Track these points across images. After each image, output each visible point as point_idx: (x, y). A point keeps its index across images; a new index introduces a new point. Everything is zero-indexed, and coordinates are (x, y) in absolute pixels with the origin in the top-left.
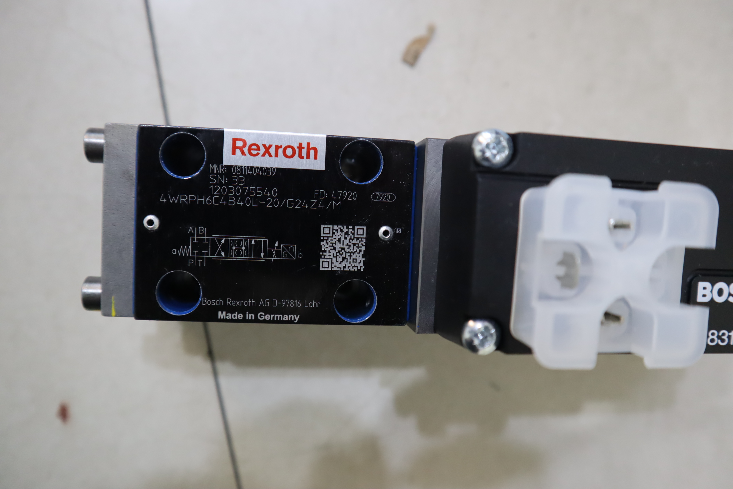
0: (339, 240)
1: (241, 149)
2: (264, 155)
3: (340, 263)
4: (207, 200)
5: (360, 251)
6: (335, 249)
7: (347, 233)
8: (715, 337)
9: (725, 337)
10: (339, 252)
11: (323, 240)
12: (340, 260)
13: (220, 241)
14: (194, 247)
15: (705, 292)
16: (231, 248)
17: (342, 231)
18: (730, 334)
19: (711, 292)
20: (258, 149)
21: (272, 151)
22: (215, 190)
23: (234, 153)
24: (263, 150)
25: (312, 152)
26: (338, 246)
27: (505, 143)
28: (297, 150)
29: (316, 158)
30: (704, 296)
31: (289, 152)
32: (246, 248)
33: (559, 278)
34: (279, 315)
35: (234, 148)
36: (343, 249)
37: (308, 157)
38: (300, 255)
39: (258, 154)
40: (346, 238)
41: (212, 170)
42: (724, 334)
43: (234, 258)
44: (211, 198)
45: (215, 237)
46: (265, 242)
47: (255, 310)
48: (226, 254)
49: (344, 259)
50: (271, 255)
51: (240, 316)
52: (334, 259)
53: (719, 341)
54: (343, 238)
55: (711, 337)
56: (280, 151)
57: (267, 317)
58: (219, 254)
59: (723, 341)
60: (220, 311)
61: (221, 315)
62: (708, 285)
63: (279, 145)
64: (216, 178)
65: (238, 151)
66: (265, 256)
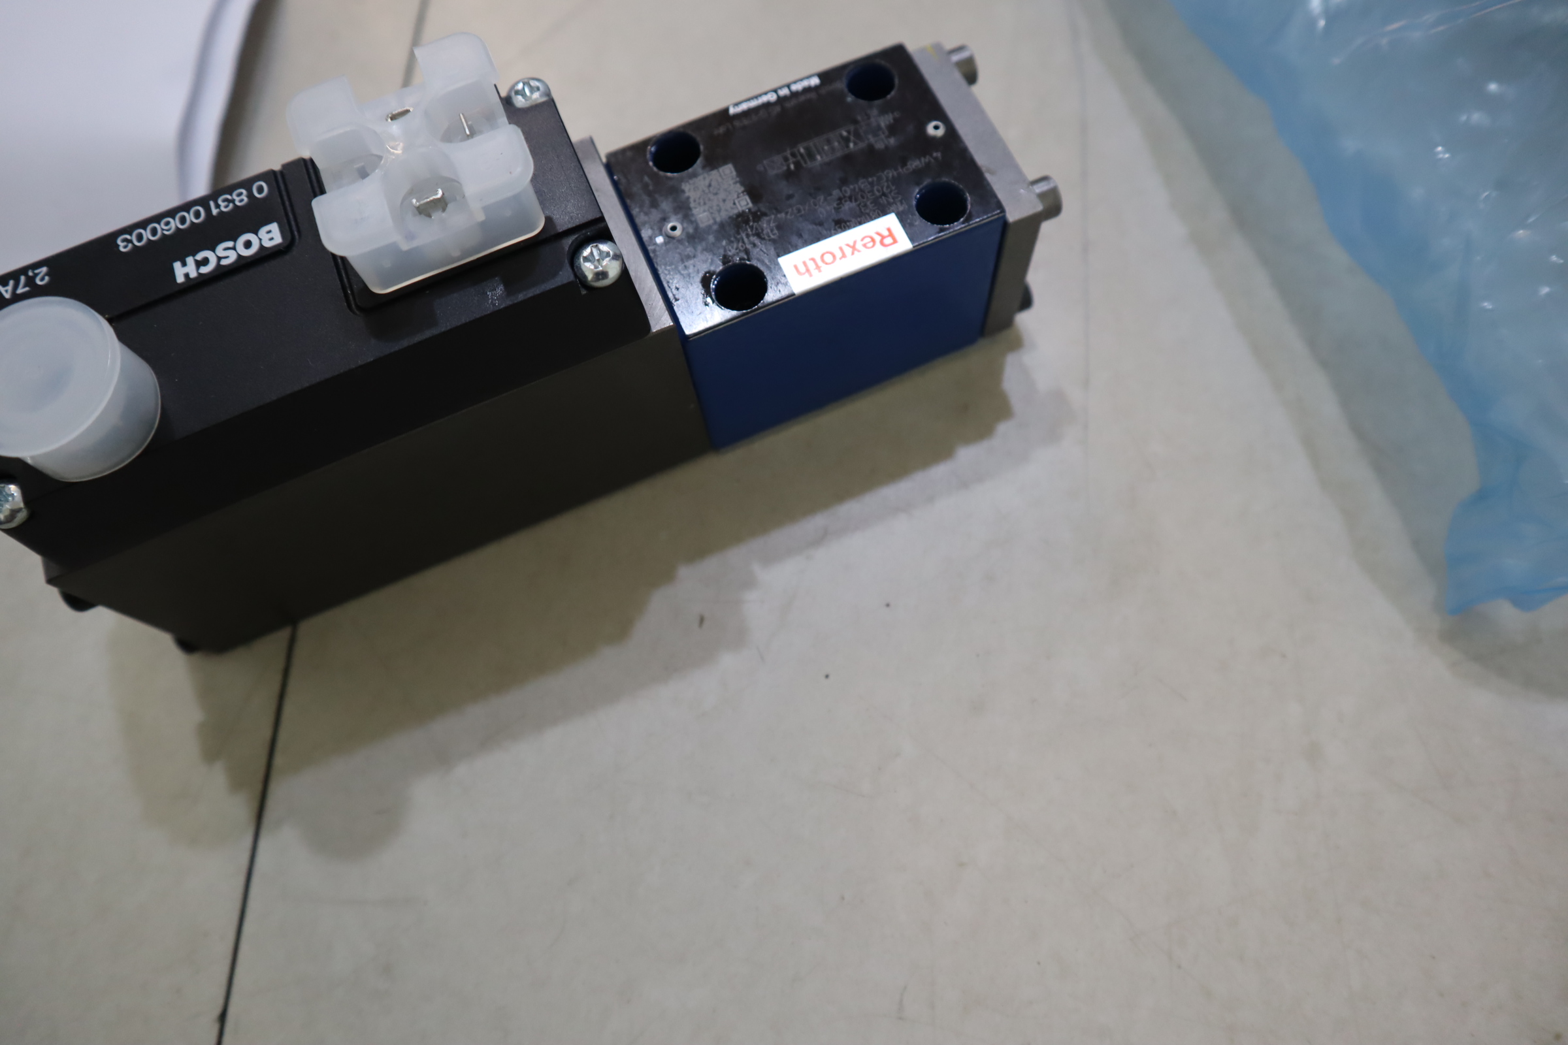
0: (724, 201)
1: (883, 237)
2: (855, 242)
3: (711, 180)
4: (891, 173)
5: (695, 201)
6: (725, 190)
7: (719, 211)
9: (223, 204)
10: (719, 189)
11: (743, 192)
12: (713, 183)
13: (855, 144)
14: (879, 128)
15: (270, 236)
16: (839, 142)
17: (727, 210)
18: (218, 210)
19: (260, 240)
20: (865, 245)
21: (848, 251)
22: (888, 187)
23: (889, 230)
24: (859, 246)
25: (802, 269)
26: (722, 195)
28: (820, 263)
29: (796, 267)
30: (269, 232)
31: (828, 258)
32: (823, 149)
34: (753, 106)
35: (891, 234)
36: (716, 194)
37: (805, 263)
38: (760, 168)
39: (862, 240)
40: (718, 205)
41: (902, 203)
42: (226, 206)
43: (831, 135)
44: (887, 178)
45: (862, 145)
46: (806, 162)
47: (781, 100)
48: (841, 136)
49: (710, 185)
50: (793, 155)
51: (794, 88)
52: (720, 179)
53: (230, 198)
54: (721, 204)
56: (839, 254)
57: (764, 99)
58: (849, 132)
59: (225, 200)
60: (818, 84)
61: (815, 81)
62: (268, 244)
63: (843, 259)
64: (893, 198)
65: (886, 233)
66: (799, 151)
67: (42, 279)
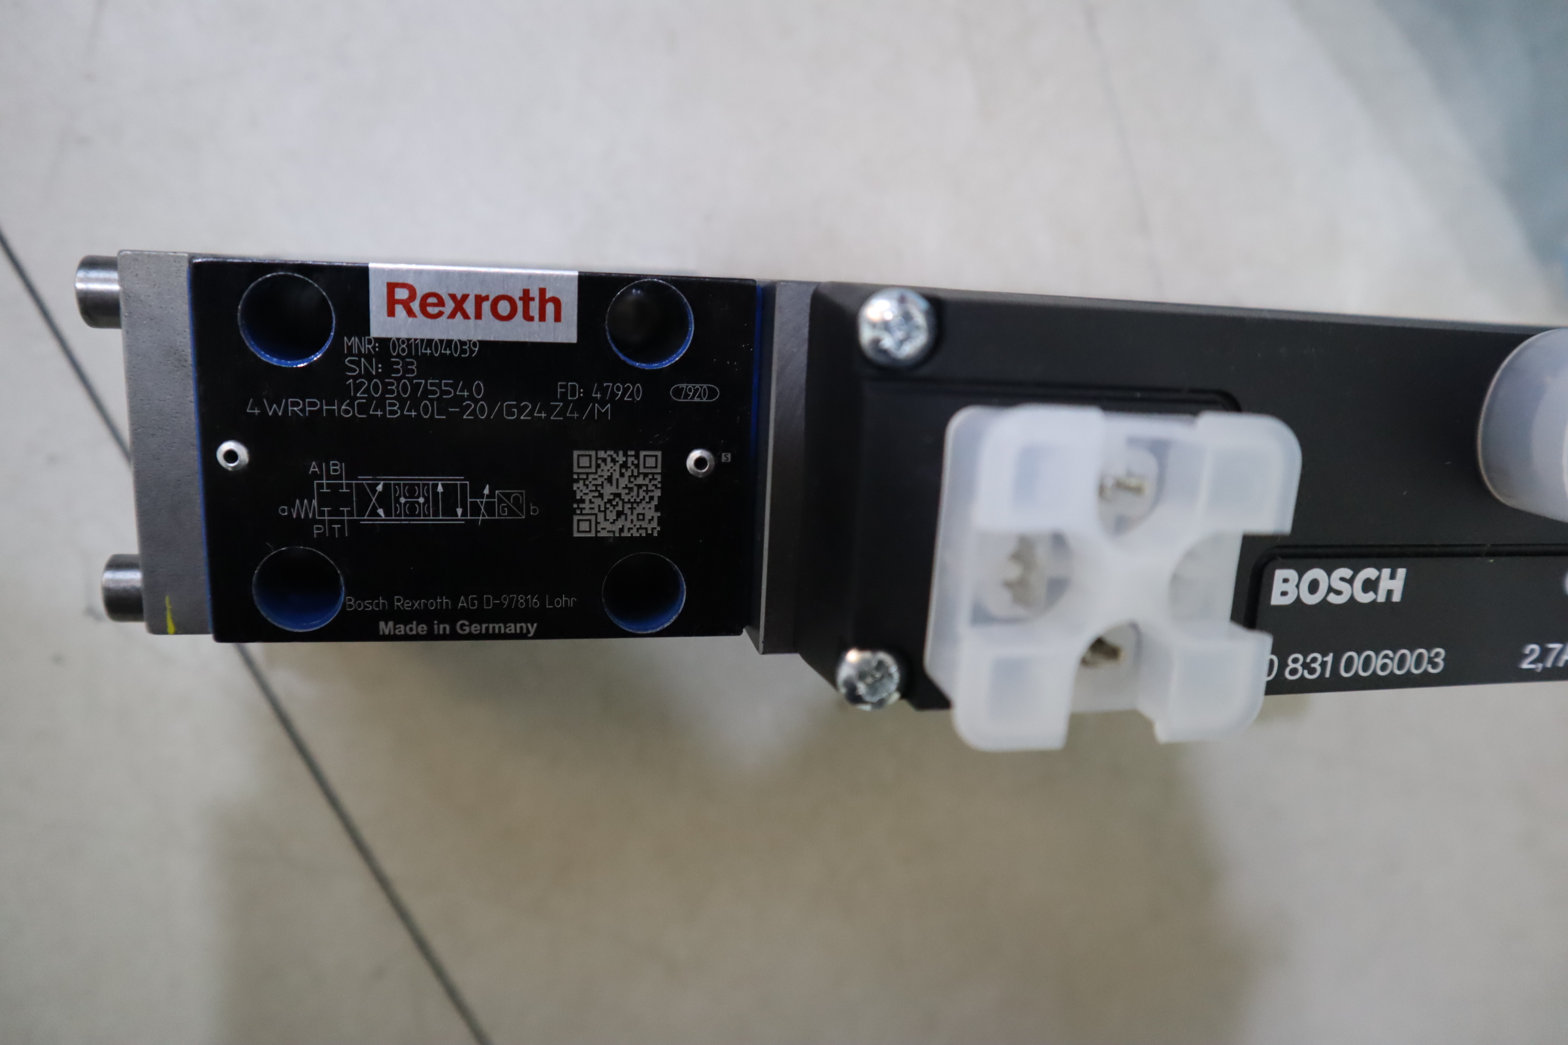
0: (610, 480)
1: (406, 304)
2: (452, 315)
3: (613, 523)
4: (343, 409)
5: (651, 498)
6: (601, 496)
7: (624, 465)
8: (1298, 666)
9: (1316, 665)
10: (610, 501)
11: (577, 481)
12: (612, 516)
13: (373, 487)
14: (324, 500)
15: (1285, 587)
16: (397, 500)
17: (614, 461)
18: (1325, 659)
19: (1298, 586)
20: (441, 303)
21: (469, 307)
22: (358, 387)
23: (391, 313)
24: (450, 305)
25: (550, 307)
26: (608, 490)
27: (920, 319)
28: (520, 304)
29: (558, 318)
30: (1284, 594)
31: (504, 308)
32: (427, 499)
33: (1009, 585)
34: (498, 623)
35: (392, 302)
36: (618, 495)
37: (542, 318)
38: (534, 510)
39: (440, 314)
40: (622, 475)
41: (350, 348)
42: (1314, 660)
43: (404, 520)
44: (351, 405)
45: (365, 480)
46: (463, 487)
47: (450, 616)
48: (388, 513)
49: (620, 514)
50: (476, 510)
51: (423, 629)
52: (601, 516)
53: (1306, 672)
54: (616, 475)
55: (1291, 666)
56: (486, 306)
57: (475, 628)
58: (374, 513)
59: (1312, 671)
60: (381, 620)
61: (385, 627)
62: (1292, 574)
63: (484, 294)
64: (358, 364)
65: (399, 309)
66: (464, 514)
67: (1532, 651)
